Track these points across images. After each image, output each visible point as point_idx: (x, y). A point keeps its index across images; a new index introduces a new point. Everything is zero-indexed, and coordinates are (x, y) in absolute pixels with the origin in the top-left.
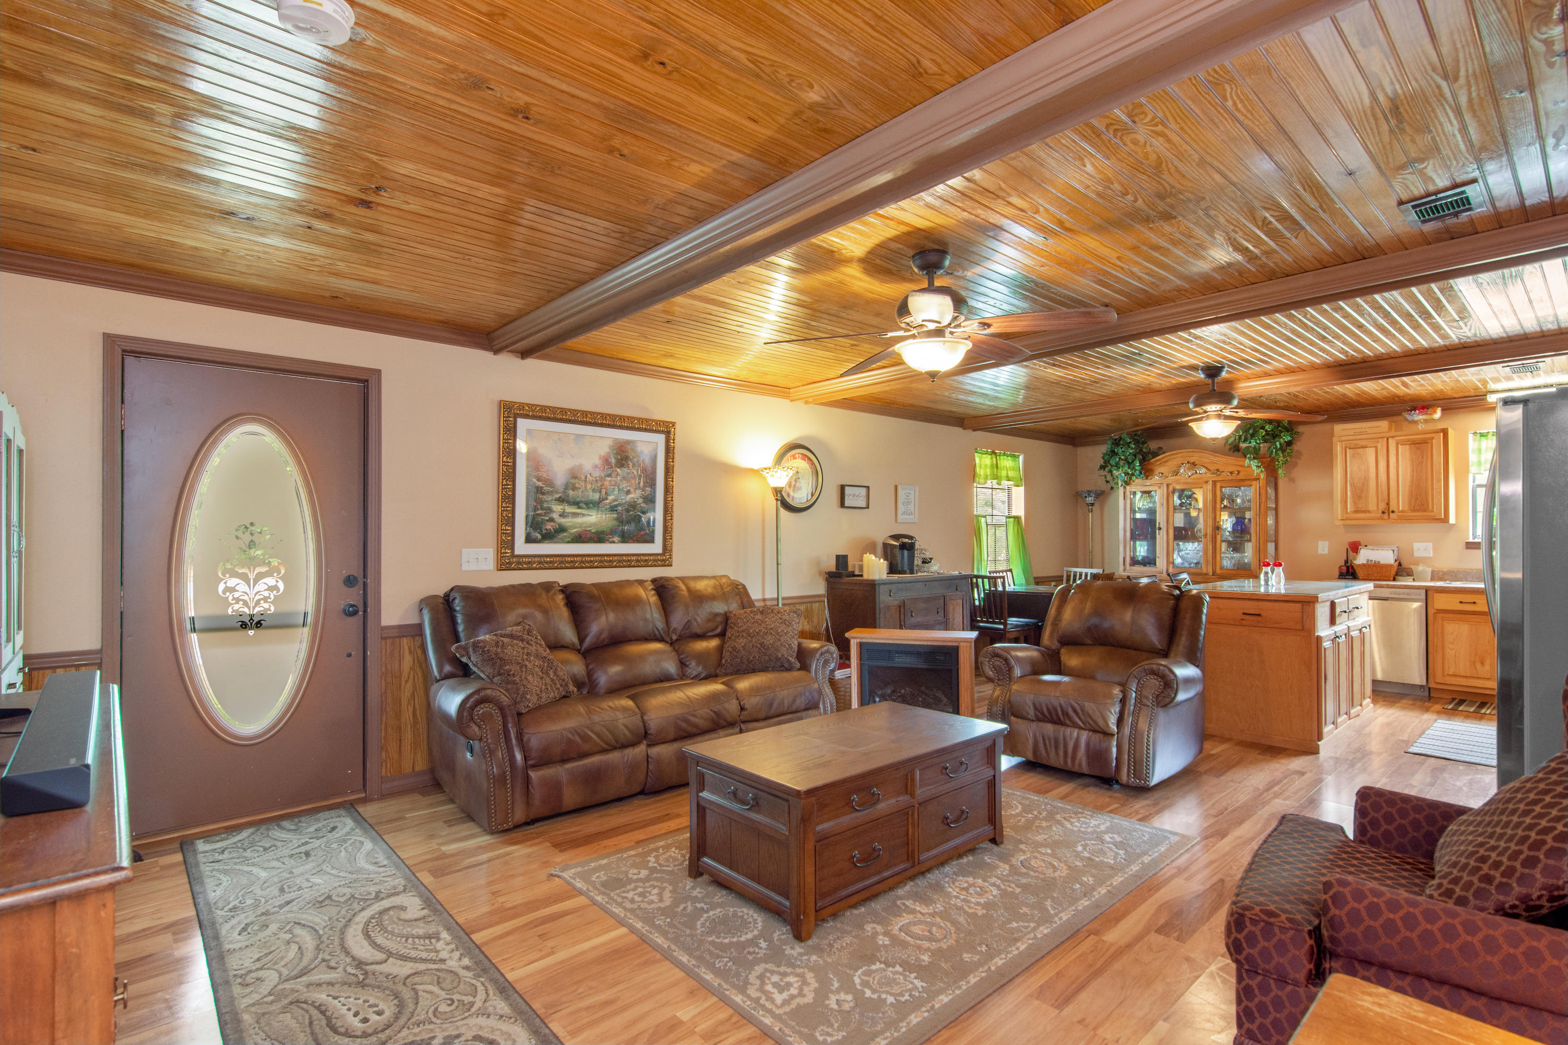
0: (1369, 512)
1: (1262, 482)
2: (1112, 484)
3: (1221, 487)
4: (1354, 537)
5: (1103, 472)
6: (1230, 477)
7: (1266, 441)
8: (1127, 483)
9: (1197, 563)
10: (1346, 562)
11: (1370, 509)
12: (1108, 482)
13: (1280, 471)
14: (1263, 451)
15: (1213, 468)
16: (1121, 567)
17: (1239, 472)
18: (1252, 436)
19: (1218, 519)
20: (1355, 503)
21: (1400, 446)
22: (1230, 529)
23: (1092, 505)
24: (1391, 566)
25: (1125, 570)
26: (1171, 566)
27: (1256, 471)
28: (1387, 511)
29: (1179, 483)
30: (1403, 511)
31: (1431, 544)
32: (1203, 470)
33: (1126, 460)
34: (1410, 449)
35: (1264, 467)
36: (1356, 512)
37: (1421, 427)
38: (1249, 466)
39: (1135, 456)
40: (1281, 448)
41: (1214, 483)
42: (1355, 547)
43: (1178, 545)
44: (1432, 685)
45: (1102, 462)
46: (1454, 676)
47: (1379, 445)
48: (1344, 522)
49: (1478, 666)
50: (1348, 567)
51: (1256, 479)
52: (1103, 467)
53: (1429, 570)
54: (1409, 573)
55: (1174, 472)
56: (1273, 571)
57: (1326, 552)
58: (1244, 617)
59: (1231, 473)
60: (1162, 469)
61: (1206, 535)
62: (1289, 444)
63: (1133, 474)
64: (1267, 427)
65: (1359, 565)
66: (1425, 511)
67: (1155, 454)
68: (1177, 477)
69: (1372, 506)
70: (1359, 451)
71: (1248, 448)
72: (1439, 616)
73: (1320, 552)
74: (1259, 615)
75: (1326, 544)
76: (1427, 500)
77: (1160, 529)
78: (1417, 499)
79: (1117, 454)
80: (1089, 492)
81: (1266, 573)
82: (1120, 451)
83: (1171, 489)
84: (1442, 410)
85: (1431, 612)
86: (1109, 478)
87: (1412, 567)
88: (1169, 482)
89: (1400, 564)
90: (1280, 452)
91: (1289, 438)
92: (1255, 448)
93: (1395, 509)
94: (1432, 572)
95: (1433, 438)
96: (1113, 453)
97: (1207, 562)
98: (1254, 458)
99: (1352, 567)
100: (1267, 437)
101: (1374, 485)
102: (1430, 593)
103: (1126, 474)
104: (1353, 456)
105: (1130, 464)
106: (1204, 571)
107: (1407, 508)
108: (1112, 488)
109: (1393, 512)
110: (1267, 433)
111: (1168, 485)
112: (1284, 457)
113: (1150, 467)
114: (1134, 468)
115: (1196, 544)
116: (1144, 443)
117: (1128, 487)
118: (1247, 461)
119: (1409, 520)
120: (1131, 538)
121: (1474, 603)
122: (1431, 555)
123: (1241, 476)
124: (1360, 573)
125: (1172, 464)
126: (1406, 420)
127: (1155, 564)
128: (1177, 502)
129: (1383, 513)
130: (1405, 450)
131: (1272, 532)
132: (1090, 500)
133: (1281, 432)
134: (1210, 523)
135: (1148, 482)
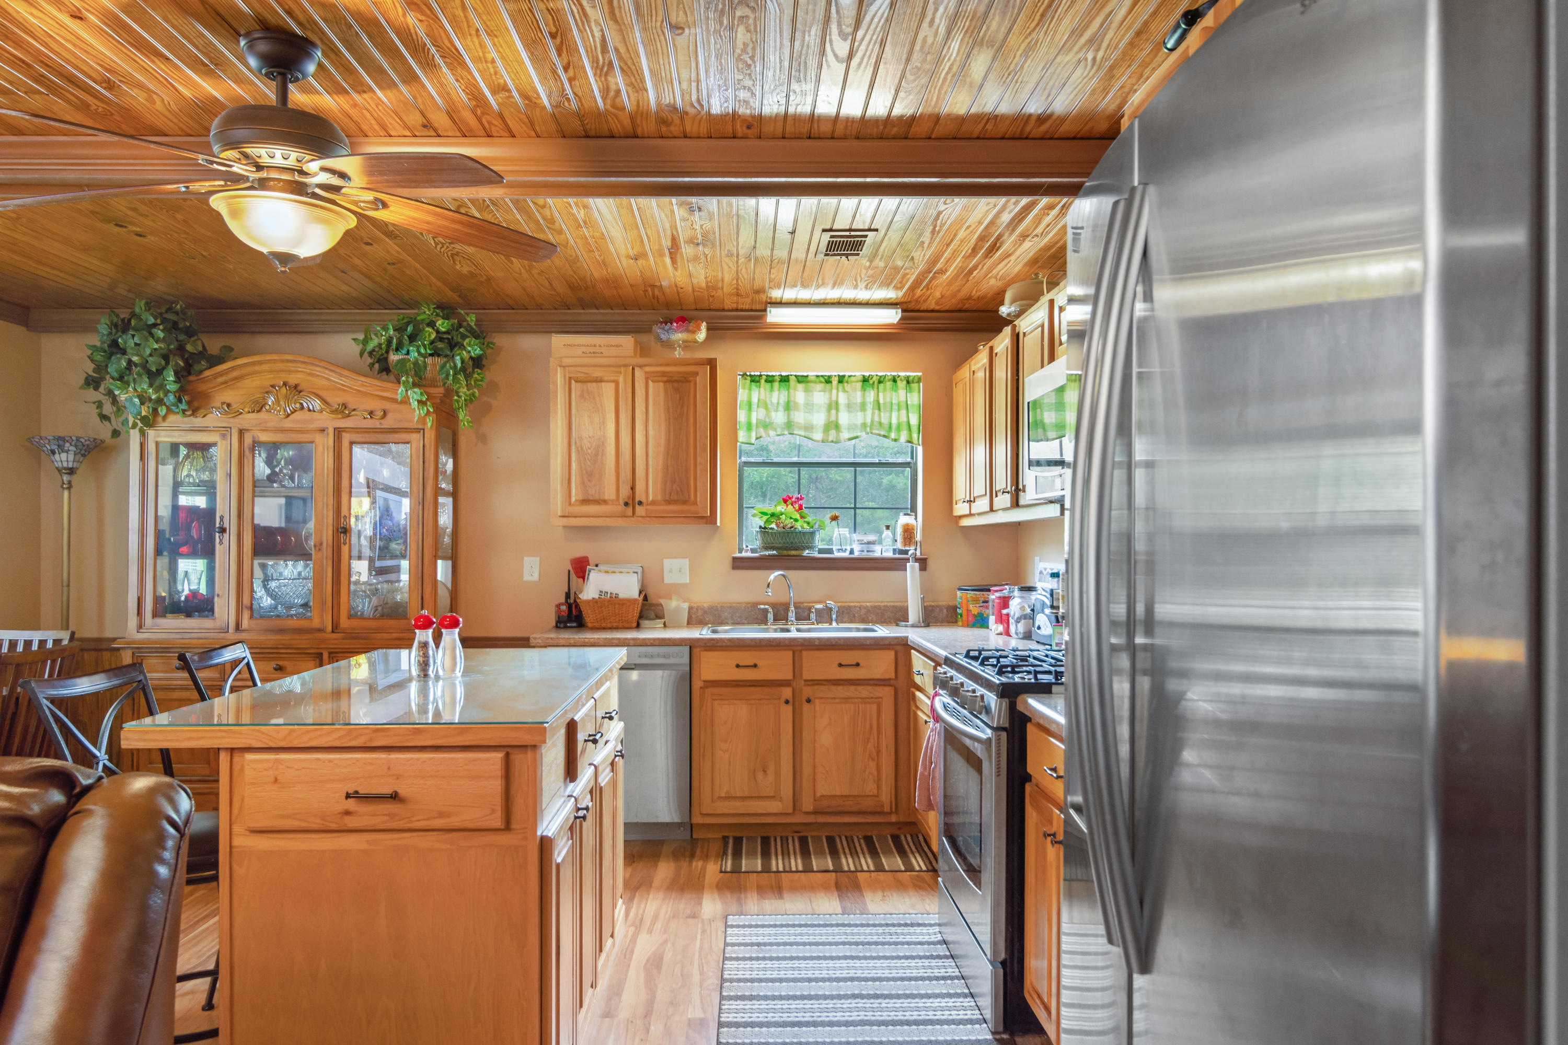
0: (605, 502)
1: (430, 435)
2: (116, 423)
3: (352, 443)
4: (580, 549)
5: (93, 395)
6: (369, 423)
7: (436, 353)
8: (149, 422)
9: (305, 605)
10: (568, 595)
11: (607, 497)
12: (104, 418)
13: (461, 415)
14: (429, 373)
15: (336, 400)
16: (133, 621)
17: (385, 414)
18: (412, 338)
19: (344, 512)
20: (583, 485)
21: (651, 384)
22: (369, 532)
23: (71, 471)
24: (633, 601)
25: (140, 626)
26: (246, 615)
27: (418, 412)
28: (631, 502)
29: (265, 430)
30: (653, 503)
31: (686, 561)
32: (317, 404)
33: (144, 365)
34: (666, 390)
35: (433, 405)
36: (585, 502)
37: (678, 353)
38: (405, 401)
39: (166, 358)
40: (463, 369)
41: (338, 432)
42: (580, 568)
43: (263, 567)
44: (697, 819)
45: (90, 368)
46: (728, 798)
47: (621, 379)
48: (565, 521)
49: (760, 776)
50: (570, 606)
51: (417, 430)
52: (93, 382)
53: (686, 606)
54: (657, 614)
55: (255, 402)
56: (438, 638)
57: (536, 577)
58: (351, 804)
59: (371, 413)
60: (228, 396)
61: (318, 547)
62: (477, 362)
63: (160, 402)
64: (439, 323)
65: (588, 602)
66: (685, 502)
67: (216, 361)
68: (262, 415)
69: (609, 493)
70: (592, 386)
71: (402, 362)
72: (709, 691)
73: (527, 577)
74: (394, 797)
75: (536, 561)
76: (688, 484)
77: (223, 530)
78: (674, 481)
79: (124, 352)
80: (61, 442)
81: (424, 645)
82: (131, 343)
83: (248, 440)
84: (708, 329)
85: (697, 684)
86: (108, 409)
87: (662, 601)
88: (245, 425)
89: (646, 598)
90: (461, 377)
91: (478, 351)
92: (416, 363)
93: (643, 500)
94: (690, 608)
95: (697, 374)
96: (115, 348)
97: (323, 603)
98: (415, 385)
99: (577, 606)
100: (440, 345)
101: (613, 452)
102: (695, 651)
103: (143, 399)
104: (582, 396)
105: (154, 376)
106: (316, 623)
107: (659, 497)
108: (116, 433)
109: (640, 503)
110: (440, 337)
111: (241, 432)
112: (469, 386)
113: (203, 387)
114: (162, 387)
115: (301, 564)
116: (190, 333)
117: (151, 433)
118: (401, 389)
119: (662, 518)
120: (158, 552)
121: (755, 666)
122: (688, 581)
123: (388, 423)
124: (589, 616)
125: (252, 384)
126: (658, 339)
127: (212, 610)
128: (262, 469)
129: (626, 504)
130: (657, 390)
131: (447, 540)
132: (64, 459)
133: (464, 337)
134: (330, 519)
135: (198, 421)
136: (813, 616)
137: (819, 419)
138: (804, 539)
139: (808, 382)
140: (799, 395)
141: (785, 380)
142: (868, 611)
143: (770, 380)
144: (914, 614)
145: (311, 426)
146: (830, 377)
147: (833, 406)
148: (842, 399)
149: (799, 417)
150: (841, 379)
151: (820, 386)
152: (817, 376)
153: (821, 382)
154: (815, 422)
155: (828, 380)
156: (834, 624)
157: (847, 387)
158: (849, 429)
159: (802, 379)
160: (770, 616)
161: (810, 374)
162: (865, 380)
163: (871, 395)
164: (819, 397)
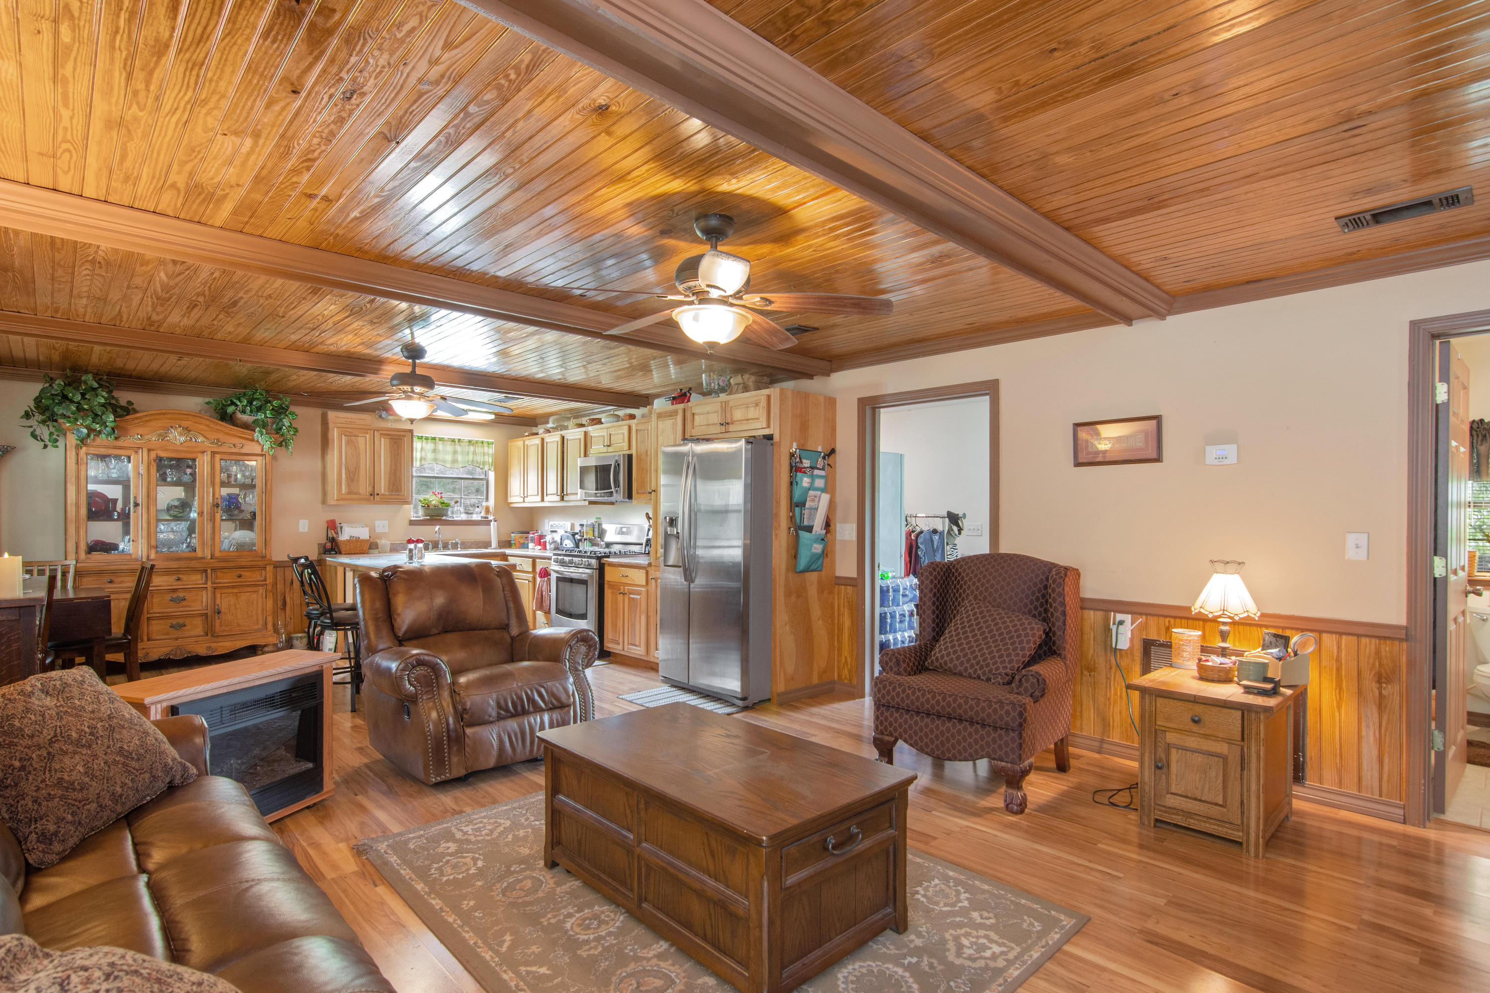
0: (359, 493)
1: (268, 459)
3: (221, 459)
4: (333, 516)
5: (27, 422)
6: (233, 450)
7: (272, 416)
8: (84, 442)
11: (360, 491)
15: (211, 437)
17: (242, 445)
18: (259, 408)
19: (216, 495)
20: (348, 485)
21: (382, 439)
25: (77, 559)
26: (153, 551)
27: (266, 446)
28: (373, 494)
29: (165, 450)
30: (384, 495)
31: (387, 521)
32: (200, 438)
34: (390, 442)
36: (349, 493)
37: (392, 425)
39: (105, 407)
40: (290, 426)
41: (214, 453)
42: (332, 525)
47: (368, 436)
51: (261, 455)
52: (29, 415)
53: (389, 543)
54: (375, 547)
55: (160, 435)
57: (306, 530)
59: (235, 445)
60: (140, 430)
61: (200, 514)
64: (274, 403)
65: (342, 541)
66: (399, 494)
68: (164, 442)
69: (362, 489)
70: (352, 438)
73: (301, 530)
75: (307, 522)
76: (400, 486)
77: (136, 505)
78: (393, 485)
83: (153, 455)
87: (377, 541)
88: (152, 447)
92: (263, 422)
93: (379, 492)
94: (391, 544)
95: (404, 436)
97: (204, 544)
99: (334, 543)
100: (273, 413)
101: (364, 470)
106: (200, 555)
107: (387, 492)
108: (45, 446)
109: (377, 494)
110: (274, 408)
111: (149, 451)
113: (124, 424)
114: (103, 423)
117: (84, 448)
118: (256, 434)
119: (387, 501)
122: (387, 531)
123: (245, 450)
124: (343, 548)
125: (155, 425)
126: (380, 416)
129: (371, 495)
130: (386, 443)
134: (209, 500)
135: (119, 444)
136: (450, 546)
137: (449, 458)
138: (443, 512)
139: (444, 441)
140: (440, 446)
141: (434, 439)
142: (472, 543)
143: (427, 438)
144: (494, 544)
145: (196, 450)
147: (455, 452)
148: (459, 450)
149: (440, 456)
150: (459, 440)
151: (449, 443)
152: (448, 438)
154: (447, 459)
155: (453, 441)
156: (459, 550)
157: (463, 444)
158: (461, 463)
159: (441, 439)
160: (430, 546)
162: (470, 442)
163: (472, 449)
164: (449, 448)
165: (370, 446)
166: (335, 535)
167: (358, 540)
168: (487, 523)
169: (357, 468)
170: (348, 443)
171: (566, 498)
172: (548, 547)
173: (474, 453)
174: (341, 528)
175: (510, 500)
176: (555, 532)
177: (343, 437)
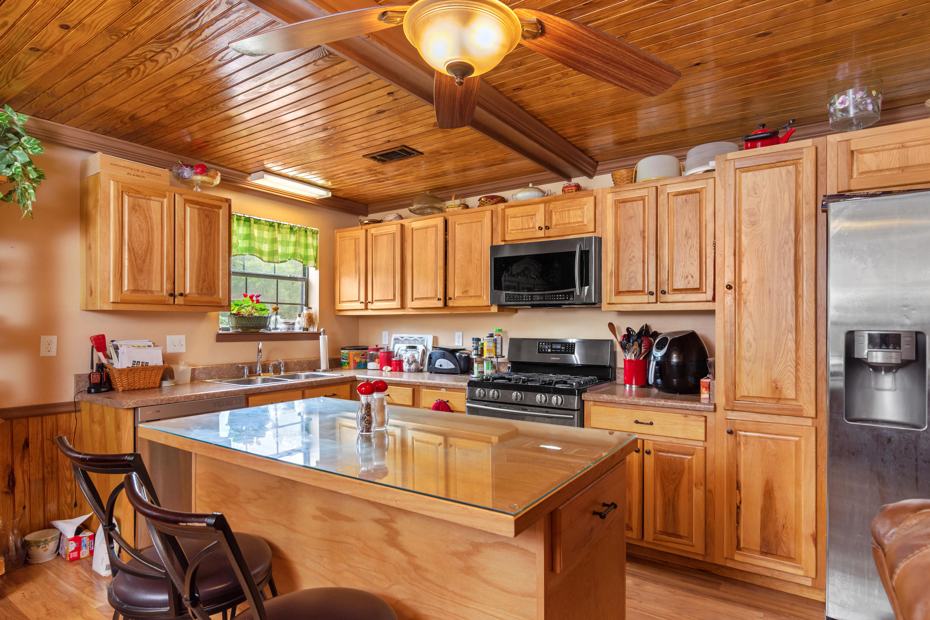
0: (150, 293)
11: (152, 289)
20: (134, 278)
21: (188, 207)
24: (159, 369)
28: (173, 295)
31: (183, 337)
34: (199, 215)
36: (134, 292)
42: (100, 344)
48: (115, 306)
50: (101, 375)
53: (188, 368)
66: (212, 295)
69: (154, 285)
70: (140, 201)
78: (204, 281)
89: (166, 365)
94: (191, 370)
95: (222, 208)
101: (158, 255)
107: (194, 291)
119: (194, 306)
122: (184, 351)
130: (193, 214)
136: (270, 369)
137: (266, 247)
138: (262, 322)
139: (260, 224)
140: (256, 231)
141: (248, 220)
144: (324, 364)
146: (273, 222)
147: (274, 241)
148: (279, 237)
149: (255, 245)
150: (279, 225)
151: (267, 228)
152: (266, 221)
153: (267, 225)
154: (263, 249)
155: (271, 225)
156: (282, 373)
157: (283, 231)
158: (281, 256)
159: (257, 222)
160: (246, 372)
161: (261, 219)
162: (291, 228)
163: (293, 238)
164: (267, 234)
165: (169, 216)
166: (104, 361)
167: (145, 367)
168: (315, 336)
169: (149, 249)
170: (133, 208)
171: (450, 303)
172: (405, 367)
173: (297, 244)
174: (116, 348)
175: (339, 306)
176: (414, 347)
177: (126, 198)
